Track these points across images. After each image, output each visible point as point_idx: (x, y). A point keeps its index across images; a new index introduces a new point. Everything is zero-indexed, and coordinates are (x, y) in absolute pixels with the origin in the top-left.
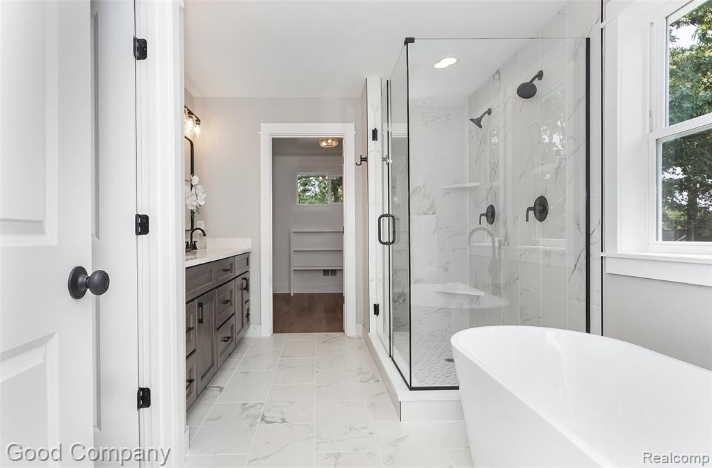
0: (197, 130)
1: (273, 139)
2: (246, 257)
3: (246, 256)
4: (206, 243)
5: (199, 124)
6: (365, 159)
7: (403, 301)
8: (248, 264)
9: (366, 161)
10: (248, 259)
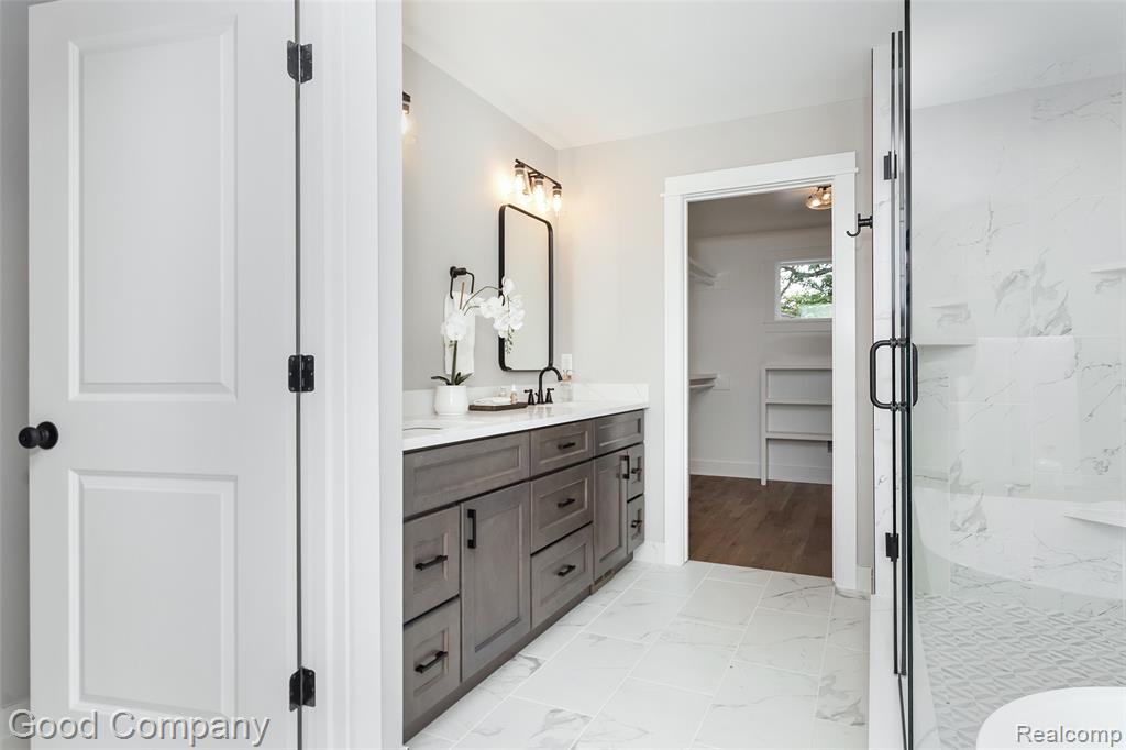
0: (557, 202)
1: (690, 204)
2: (637, 418)
3: (638, 415)
4: (570, 391)
5: (559, 193)
6: (868, 222)
7: (979, 530)
8: (639, 431)
9: (871, 225)
10: (639, 420)
